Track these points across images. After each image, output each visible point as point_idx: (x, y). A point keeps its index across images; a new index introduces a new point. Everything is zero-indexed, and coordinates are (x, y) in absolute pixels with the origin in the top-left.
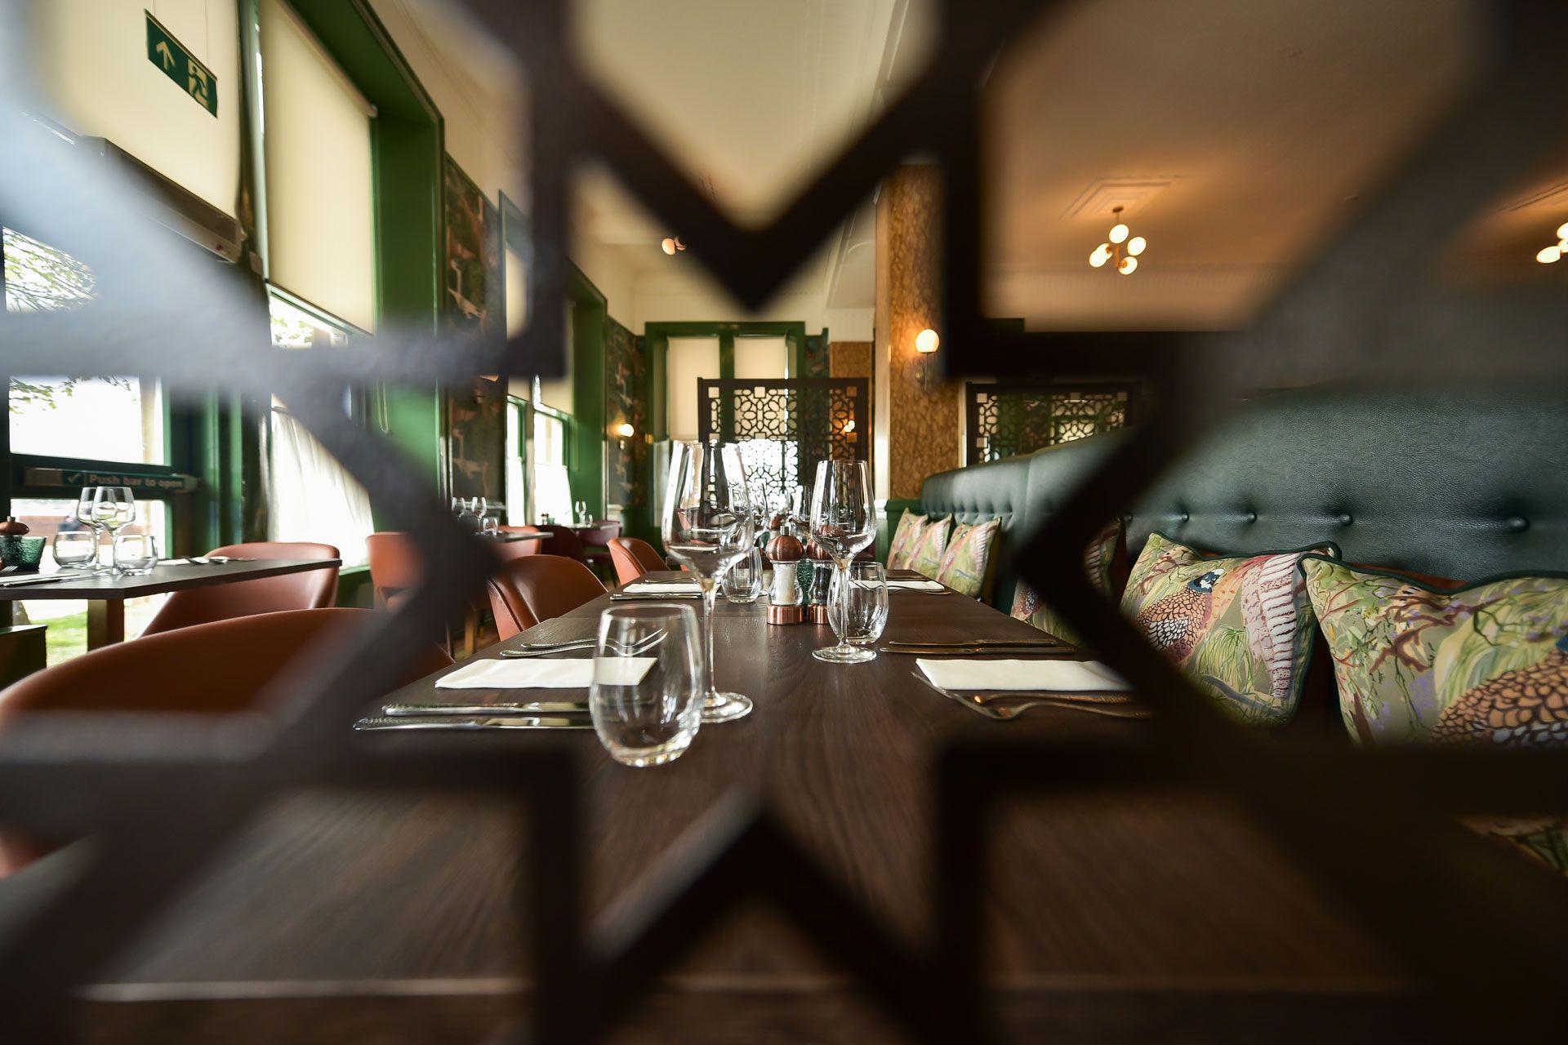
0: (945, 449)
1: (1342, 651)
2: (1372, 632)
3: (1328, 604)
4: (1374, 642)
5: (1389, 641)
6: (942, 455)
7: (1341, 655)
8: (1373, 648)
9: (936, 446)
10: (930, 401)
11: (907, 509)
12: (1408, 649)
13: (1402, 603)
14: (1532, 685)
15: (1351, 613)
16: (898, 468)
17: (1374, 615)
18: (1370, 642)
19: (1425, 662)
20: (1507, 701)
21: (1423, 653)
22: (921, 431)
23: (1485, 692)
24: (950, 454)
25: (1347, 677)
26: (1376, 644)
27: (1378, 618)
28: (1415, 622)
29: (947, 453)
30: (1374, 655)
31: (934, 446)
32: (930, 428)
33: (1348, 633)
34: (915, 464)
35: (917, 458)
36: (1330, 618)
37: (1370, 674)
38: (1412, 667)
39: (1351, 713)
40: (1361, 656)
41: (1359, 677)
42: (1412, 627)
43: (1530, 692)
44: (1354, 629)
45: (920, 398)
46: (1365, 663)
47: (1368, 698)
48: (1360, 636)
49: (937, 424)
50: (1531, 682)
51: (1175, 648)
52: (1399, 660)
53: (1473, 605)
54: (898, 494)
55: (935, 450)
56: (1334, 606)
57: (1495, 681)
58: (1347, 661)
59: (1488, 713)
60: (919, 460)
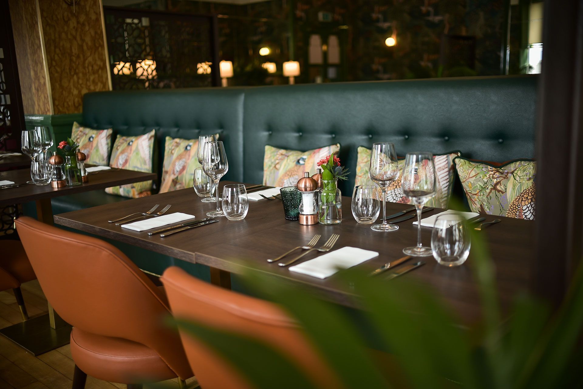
0: (96, 68)
1: (475, 191)
2: (486, 183)
3: (468, 175)
4: (487, 187)
5: (492, 186)
6: (94, 73)
7: (474, 192)
8: (487, 189)
9: (88, 65)
10: (78, 22)
11: (75, 123)
12: (498, 187)
13: (492, 173)
14: (530, 193)
15: (478, 177)
16: (57, 85)
17: (485, 178)
18: (486, 187)
19: (504, 191)
20: (525, 198)
21: (503, 188)
22: (73, 50)
23: (520, 197)
24: (100, 71)
25: (477, 200)
26: (488, 187)
27: (487, 178)
28: (499, 178)
29: (98, 71)
30: (488, 191)
31: (86, 65)
32: (81, 47)
33: (477, 184)
34: (72, 81)
35: (73, 76)
36: (469, 180)
37: (487, 197)
38: (500, 193)
39: (479, 211)
40: (483, 192)
41: (483, 199)
42: (498, 180)
43: (530, 194)
44: (480, 183)
45: (69, 19)
46: (485, 194)
47: (486, 205)
48: (482, 185)
49: (87, 44)
50: (530, 192)
51: (402, 200)
52: (496, 191)
53: (511, 171)
54: (61, 109)
55: (88, 68)
56: (471, 176)
57: (522, 193)
58: (478, 194)
59: (521, 202)
60: (75, 77)
